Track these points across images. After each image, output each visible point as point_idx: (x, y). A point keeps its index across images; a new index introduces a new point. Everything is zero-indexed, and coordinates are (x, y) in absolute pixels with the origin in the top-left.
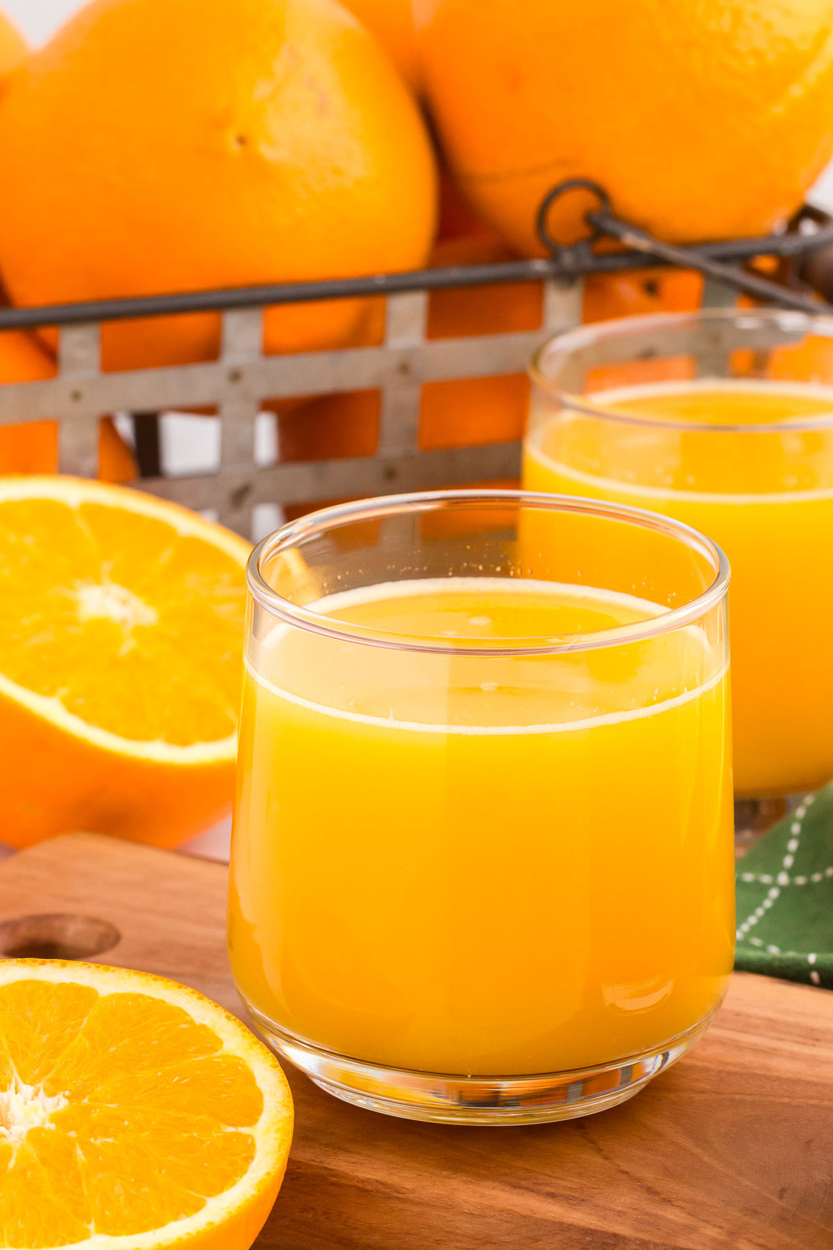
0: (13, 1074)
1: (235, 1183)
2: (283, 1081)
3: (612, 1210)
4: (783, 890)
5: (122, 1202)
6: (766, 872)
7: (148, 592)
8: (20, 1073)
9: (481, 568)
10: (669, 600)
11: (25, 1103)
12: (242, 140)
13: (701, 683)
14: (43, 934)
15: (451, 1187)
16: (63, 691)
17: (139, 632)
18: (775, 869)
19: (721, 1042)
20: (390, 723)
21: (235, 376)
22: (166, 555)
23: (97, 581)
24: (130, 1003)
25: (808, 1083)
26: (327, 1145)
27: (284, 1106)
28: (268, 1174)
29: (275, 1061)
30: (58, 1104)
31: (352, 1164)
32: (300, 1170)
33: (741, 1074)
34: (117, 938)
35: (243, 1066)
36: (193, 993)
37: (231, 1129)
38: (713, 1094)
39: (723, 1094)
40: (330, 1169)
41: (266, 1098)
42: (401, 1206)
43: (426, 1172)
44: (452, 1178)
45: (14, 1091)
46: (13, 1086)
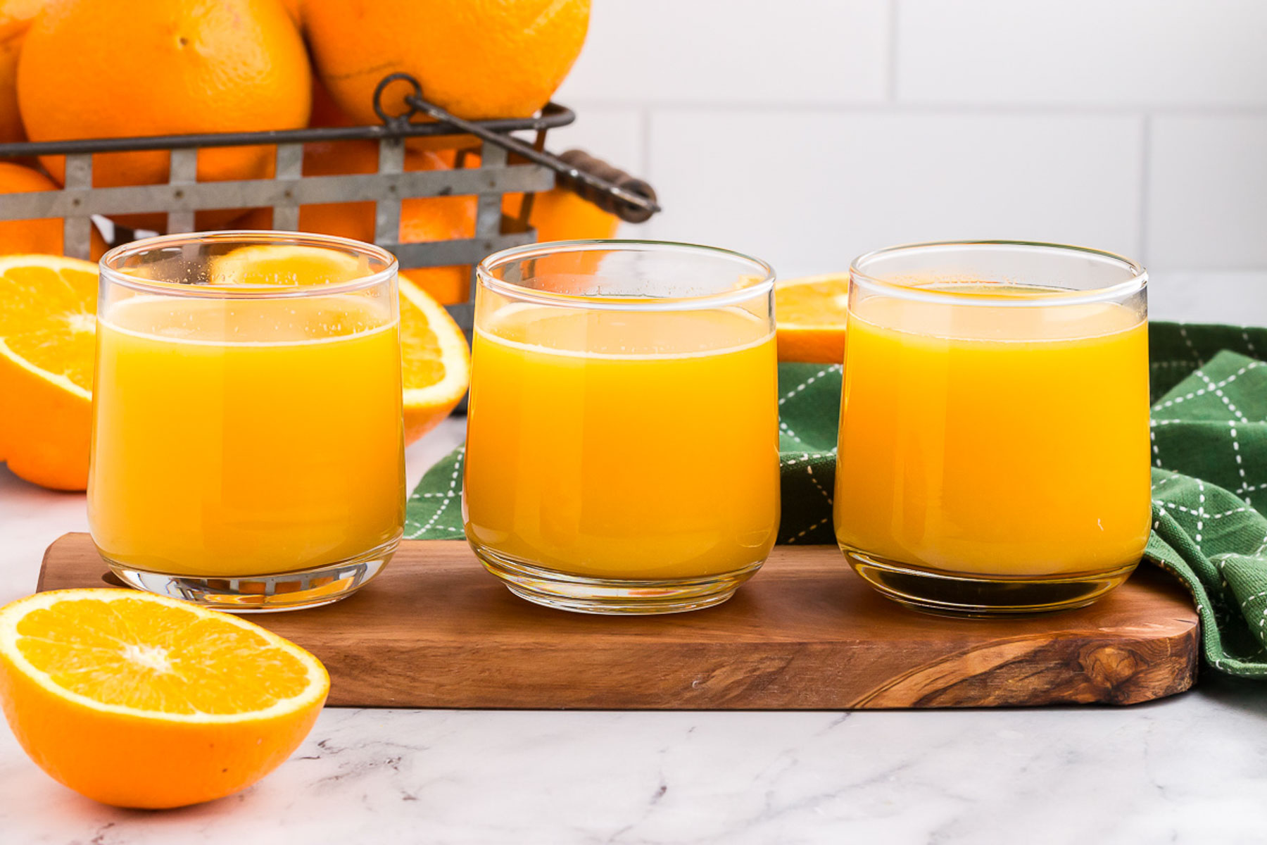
12: (184, 41)
21: (179, 194)
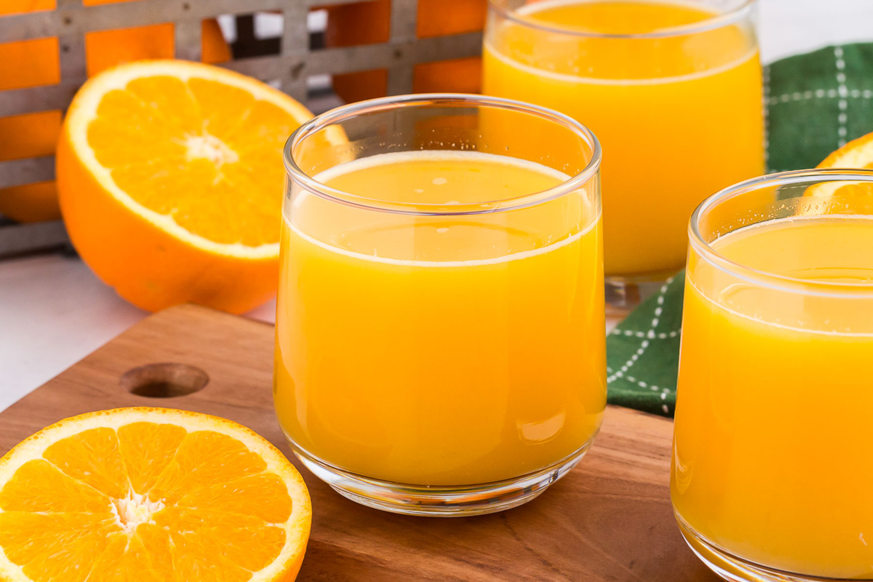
0: (129, 486)
1: (271, 562)
2: (305, 492)
3: (519, 577)
4: (651, 342)
5: (198, 575)
6: (640, 330)
7: (233, 140)
8: (134, 487)
9: (442, 144)
10: (564, 168)
11: (137, 506)
13: (581, 230)
14: (159, 377)
15: (415, 560)
16: (175, 211)
17: (226, 168)
18: (646, 328)
19: (599, 457)
20: (375, 259)
22: (246, 114)
23: (199, 134)
24: (207, 438)
25: (654, 486)
26: (336, 530)
27: (306, 508)
28: (293, 555)
29: (301, 478)
30: (158, 507)
31: (352, 544)
32: (317, 547)
33: (611, 480)
34: (207, 381)
35: (280, 481)
36: (248, 431)
37: (270, 525)
38: (591, 494)
39: (598, 494)
40: (337, 547)
41: (294, 503)
42: (383, 572)
43: (400, 549)
44: (416, 554)
45: (130, 498)
46: (129, 495)
